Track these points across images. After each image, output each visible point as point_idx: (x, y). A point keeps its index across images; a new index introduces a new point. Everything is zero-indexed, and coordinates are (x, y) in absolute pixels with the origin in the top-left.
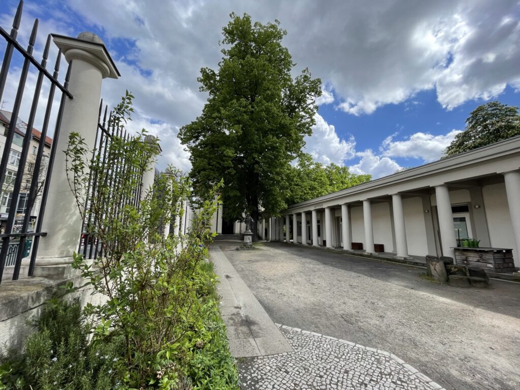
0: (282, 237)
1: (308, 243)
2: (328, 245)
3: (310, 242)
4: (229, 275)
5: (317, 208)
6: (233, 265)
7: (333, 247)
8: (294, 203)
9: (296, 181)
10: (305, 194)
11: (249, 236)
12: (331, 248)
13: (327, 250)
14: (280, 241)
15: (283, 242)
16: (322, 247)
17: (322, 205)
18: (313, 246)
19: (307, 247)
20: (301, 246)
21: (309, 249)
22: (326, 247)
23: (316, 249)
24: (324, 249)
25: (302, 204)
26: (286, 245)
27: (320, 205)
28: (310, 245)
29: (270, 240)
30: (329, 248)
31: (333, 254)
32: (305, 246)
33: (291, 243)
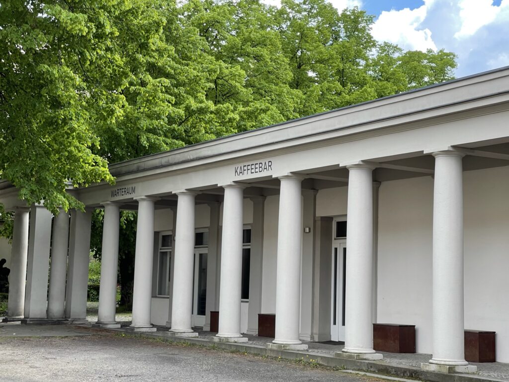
0: (79, 303)
1: (195, 329)
5: (247, 176)
7: (303, 342)
8: (138, 151)
9: (160, 52)
10: (189, 112)
12: (293, 347)
13: (280, 353)
14: (68, 320)
15: (84, 322)
16: (257, 343)
17: (269, 166)
18: (222, 341)
19: (194, 345)
20: (167, 340)
21: (202, 351)
22: (276, 342)
23: (232, 352)
24: (264, 352)
25: (178, 156)
26: (94, 335)
27: (261, 163)
28: (206, 335)
29: (19, 315)
30: (288, 348)
31: (302, 370)
32: (185, 339)
33: (122, 330)
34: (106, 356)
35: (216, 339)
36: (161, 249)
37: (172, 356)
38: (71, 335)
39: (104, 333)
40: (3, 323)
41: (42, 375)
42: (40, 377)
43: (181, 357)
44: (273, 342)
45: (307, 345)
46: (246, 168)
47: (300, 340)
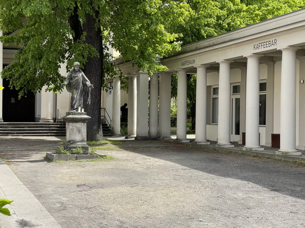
0: (166, 127)
1: (232, 143)
2: (285, 146)
3: (238, 138)
4: (27, 219)
5: (262, 50)
6: (39, 197)
7: (299, 151)
8: (199, 37)
10: (230, 12)
11: (79, 125)
12: (292, 154)
13: (283, 157)
14: (160, 138)
15: (169, 139)
16: (270, 151)
17: (275, 43)
18: (247, 150)
19: (231, 152)
20: (215, 150)
21: (235, 156)
22: (280, 151)
23: (254, 156)
24: (273, 156)
25: (219, 39)
26: (174, 146)
27: (270, 41)
28: (239, 147)
29: (134, 135)
30: (288, 154)
31: (297, 167)
32: (226, 149)
33: (190, 143)
34: (178, 158)
35: (244, 149)
36: (212, 96)
37: (217, 158)
38: (162, 146)
39: (180, 145)
40: (126, 139)
41: (141, 168)
42: (140, 169)
43: (222, 159)
44: (279, 150)
45: (301, 153)
46: (260, 45)
47: (297, 149)
